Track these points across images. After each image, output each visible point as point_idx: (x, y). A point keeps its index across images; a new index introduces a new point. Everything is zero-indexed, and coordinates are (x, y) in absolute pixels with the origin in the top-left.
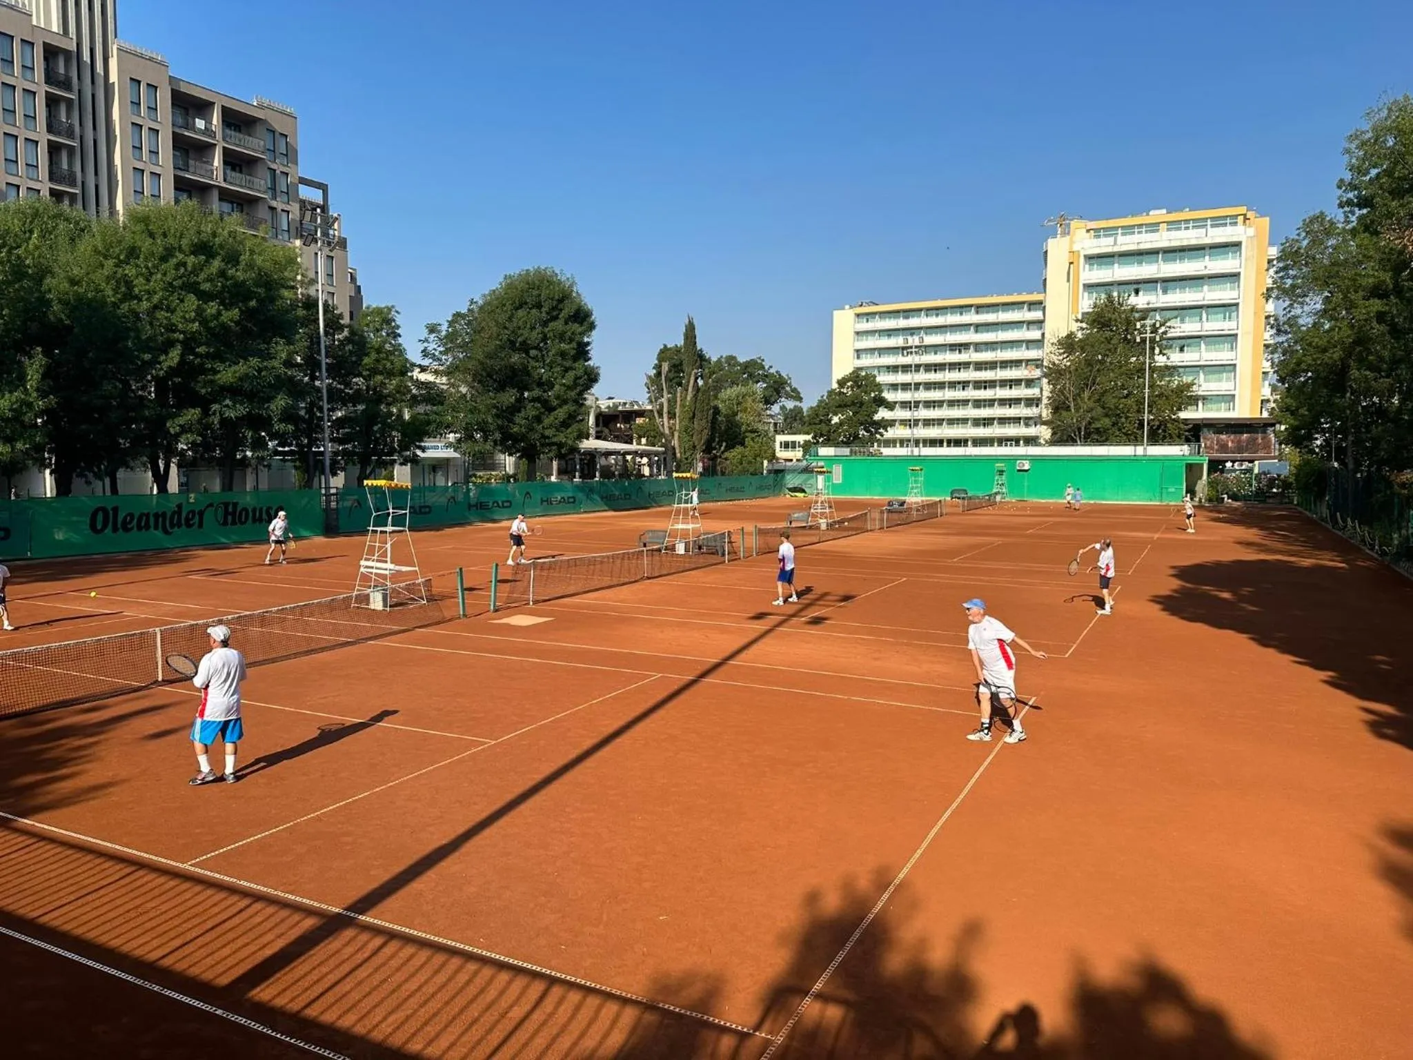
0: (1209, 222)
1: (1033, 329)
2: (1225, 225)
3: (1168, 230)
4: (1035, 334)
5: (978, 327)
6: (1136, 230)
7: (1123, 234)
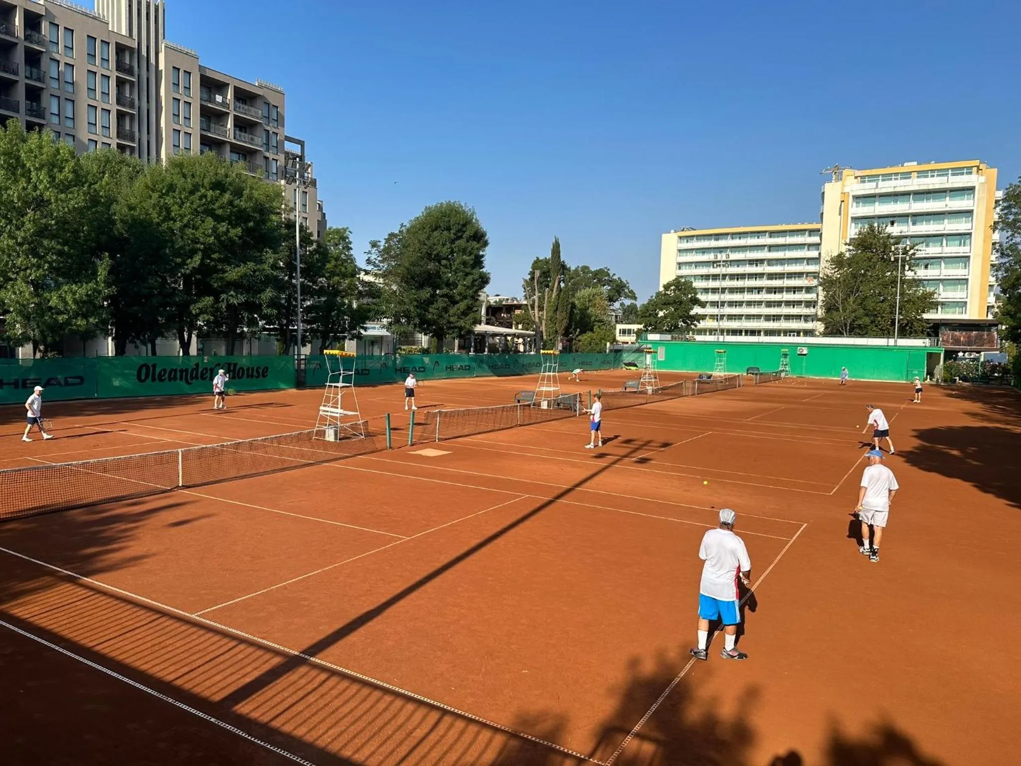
0: (950, 172)
1: (813, 250)
2: (962, 174)
3: (918, 177)
5: (771, 248)
6: (893, 177)
7: (883, 180)
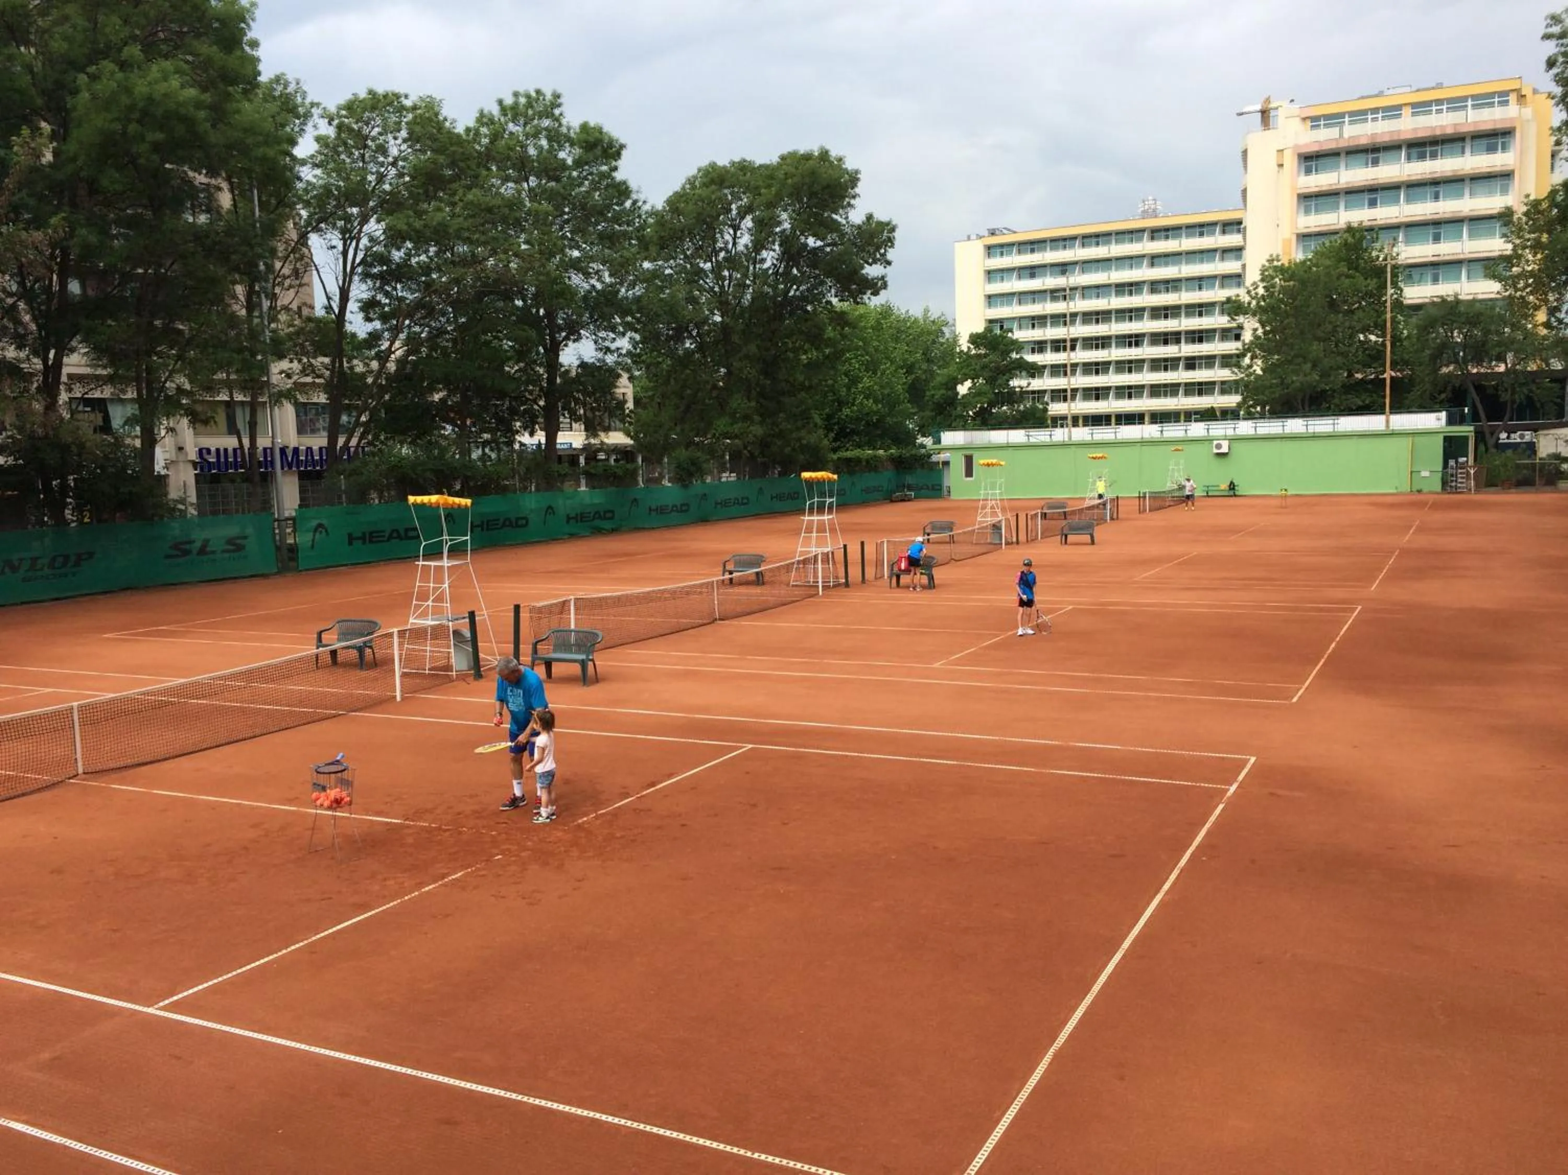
0: (1470, 103)
1: (1231, 259)
2: (1491, 105)
3: (1414, 114)
4: (1230, 266)
5: (1155, 259)
6: (1370, 117)
7: (1351, 123)
